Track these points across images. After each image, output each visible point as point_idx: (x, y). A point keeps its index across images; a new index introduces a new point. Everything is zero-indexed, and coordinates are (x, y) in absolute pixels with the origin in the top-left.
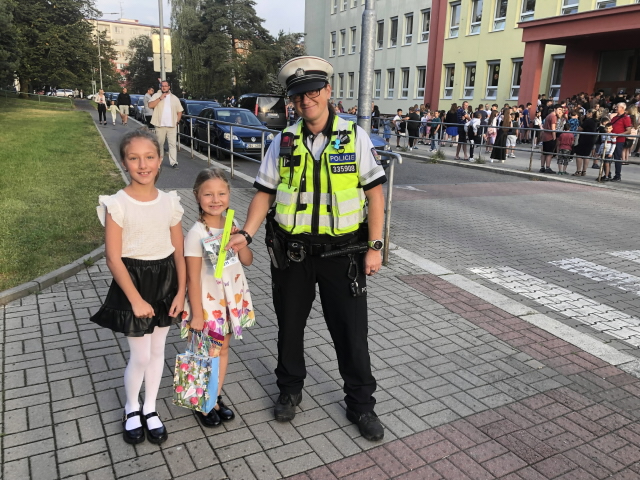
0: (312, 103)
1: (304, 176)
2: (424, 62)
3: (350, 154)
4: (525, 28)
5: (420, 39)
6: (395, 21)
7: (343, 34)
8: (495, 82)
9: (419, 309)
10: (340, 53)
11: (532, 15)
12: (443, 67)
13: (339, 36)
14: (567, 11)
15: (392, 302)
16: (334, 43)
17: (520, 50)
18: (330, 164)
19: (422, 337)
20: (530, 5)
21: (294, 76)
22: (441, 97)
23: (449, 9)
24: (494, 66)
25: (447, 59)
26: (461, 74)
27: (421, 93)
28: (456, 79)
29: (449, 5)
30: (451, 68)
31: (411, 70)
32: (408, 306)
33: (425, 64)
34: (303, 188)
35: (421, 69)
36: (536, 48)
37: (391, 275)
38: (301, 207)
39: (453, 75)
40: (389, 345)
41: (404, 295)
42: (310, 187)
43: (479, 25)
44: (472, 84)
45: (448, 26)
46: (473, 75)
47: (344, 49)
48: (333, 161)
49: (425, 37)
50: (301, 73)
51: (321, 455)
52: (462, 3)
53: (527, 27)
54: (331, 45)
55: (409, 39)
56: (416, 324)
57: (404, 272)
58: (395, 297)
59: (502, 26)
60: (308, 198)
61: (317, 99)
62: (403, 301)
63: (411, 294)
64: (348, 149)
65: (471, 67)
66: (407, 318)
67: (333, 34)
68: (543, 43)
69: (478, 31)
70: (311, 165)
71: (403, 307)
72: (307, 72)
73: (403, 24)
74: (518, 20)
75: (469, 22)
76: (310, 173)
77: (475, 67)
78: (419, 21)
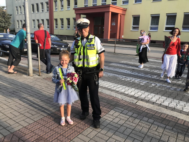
0: (85, 31)
1: (80, 51)
2: (48, 18)
3: (93, 44)
4: (75, 10)
5: (46, 11)
6: (37, 5)
7: (20, 7)
8: (69, 24)
9: (50, 86)
10: (20, 14)
11: (77, 6)
12: (54, 20)
13: (19, 8)
14: (85, 6)
15: (42, 85)
16: (17, 10)
17: (74, 16)
18: (87, 47)
19: (51, 92)
20: (76, 4)
21: (80, 24)
22: (54, 28)
23: (54, 3)
24: (68, 20)
25: (55, 17)
26: (59, 22)
27: (48, 27)
28: (58, 23)
29: (54, 2)
30: (56, 20)
31: (44, 20)
32: (47, 85)
33: (49, 18)
34: (80, 54)
35: (47, 20)
36: (78, 15)
37: (42, 78)
38: (80, 59)
39: (57, 22)
40: (42, 96)
41: (46, 83)
42: (82, 54)
43: (63, 8)
44: (63, 25)
45: (54, 8)
46: (63, 22)
47: (21, 12)
48: (88, 46)
49: (48, 10)
50: (82, 23)
51: (23, 125)
52: (57, 1)
53: (76, 10)
54: (16, 11)
55: (43, 11)
56: (49, 89)
57: (45, 77)
58: (43, 84)
59: (69, 9)
60: (81, 57)
61: (86, 30)
62: (46, 84)
63: (48, 82)
64: (92, 43)
65: (62, 20)
66: (47, 88)
67: (17, 7)
68: (80, 14)
69: (63, 10)
70: (82, 48)
71: (45, 86)
72: (83, 23)
73: (40, 6)
74: (73, 7)
75: (60, 7)
76: (82, 50)
77: (63, 20)
78: (45, 5)
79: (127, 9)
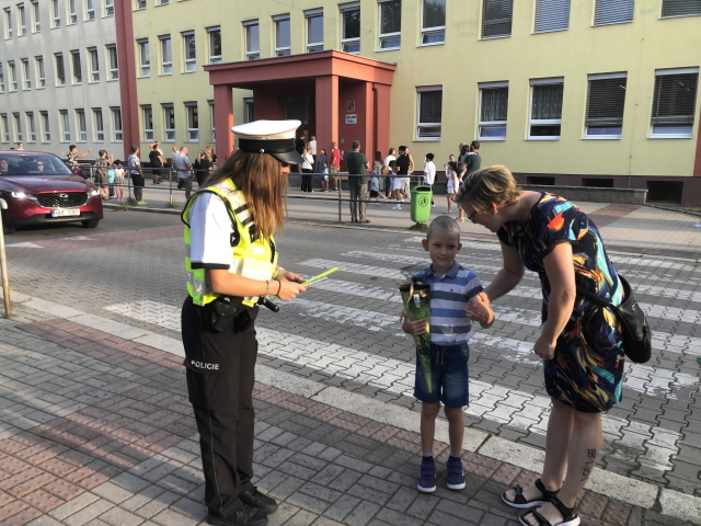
4: (210, 71)
5: (109, 77)
6: (76, 55)
7: (13, 66)
8: (195, 124)
9: (27, 352)
11: (220, 59)
13: (7, 68)
14: (251, 57)
20: (217, 49)
22: (142, 140)
23: (137, 47)
24: (192, 107)
25: (142, 99)
26: (159, 116)
27: (119, 136)
28: (154, 120)
29: (135, 43)
30: (147, 108)
31: (103, 110)
32: (15, 352)
33: (119, 104)
35: (115, 110)
36: (224, 91)
37: (11, 327)
39: (151, 116)
41: (15, 343)
43: (170, 65)
44: (172, 126)
45: (138, 65)
46: (172, 116)
47: (15, 84)
49: (115, 74)
52: (150, 40)
53: (214, 71)
55: (97, 76)
58: (3, 346)
59: (193, 68)
65: (168, 108)
66: (9, 362)
68: (230, 86)
69: (171, 71)
71: (10, 353)
73: (86, 59)
74: (206, 63)
75: (161, 61)
77: (172, 108)
78: (105, 57)
79: (395, 65)
